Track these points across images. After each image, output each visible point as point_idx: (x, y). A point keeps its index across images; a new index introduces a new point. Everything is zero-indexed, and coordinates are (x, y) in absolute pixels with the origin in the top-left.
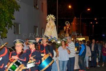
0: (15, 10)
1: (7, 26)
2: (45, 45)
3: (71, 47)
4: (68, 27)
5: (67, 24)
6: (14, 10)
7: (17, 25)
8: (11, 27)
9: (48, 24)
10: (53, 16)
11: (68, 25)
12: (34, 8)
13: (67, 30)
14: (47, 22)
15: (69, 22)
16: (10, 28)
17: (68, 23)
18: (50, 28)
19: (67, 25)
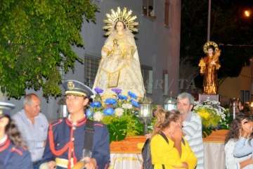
0: (84, 20)
1: (62, 63)
2: (75, 124)
3: (192, 133)
4: (213, 63)
5: (210, 51)
6: (82, 19)
7: (94, 63)
8: (72, 67)
9: (109, 44)
10: (130, 13)
11: (214, 54)
12: (143, 15)
13: (210, 70)
14: (107, 36)
15: (216, 45)
16: (69, 69)
17: (214, 48)
18: (116, 58)
19: (211, 55)
